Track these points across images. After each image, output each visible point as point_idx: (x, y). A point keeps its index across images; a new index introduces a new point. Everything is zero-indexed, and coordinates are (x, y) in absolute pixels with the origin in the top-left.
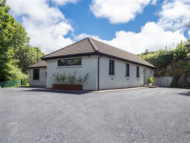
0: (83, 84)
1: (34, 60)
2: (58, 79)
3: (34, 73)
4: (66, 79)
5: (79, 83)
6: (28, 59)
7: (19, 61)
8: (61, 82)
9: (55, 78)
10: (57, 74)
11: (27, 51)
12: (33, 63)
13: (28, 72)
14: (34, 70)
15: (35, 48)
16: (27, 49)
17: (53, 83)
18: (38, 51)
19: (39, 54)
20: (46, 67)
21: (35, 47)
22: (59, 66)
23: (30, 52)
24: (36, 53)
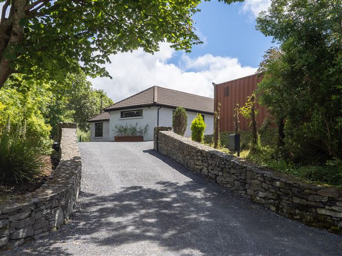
0: (143, 135)
1: (96, 110)
2: (120, 131)
3: (96, 128)
4: (128, 130)
5: (140, 134)
6: (88, 109)
7: (74, 112)
8: (123, 135)
9: (117, 130)
10: (119, 126)
11: (85, 97)
12: (95, 115)
13: (87, 129)
14: (96, 124)
15: (97, 93)
16: (86, 93)
17: (115, 135)
18: (101, 97)
19: (103, 101)
20: (108, 120)
21: (98, 90)
22: (122, 117)
23: (90, 99)
24: (98, 100)
